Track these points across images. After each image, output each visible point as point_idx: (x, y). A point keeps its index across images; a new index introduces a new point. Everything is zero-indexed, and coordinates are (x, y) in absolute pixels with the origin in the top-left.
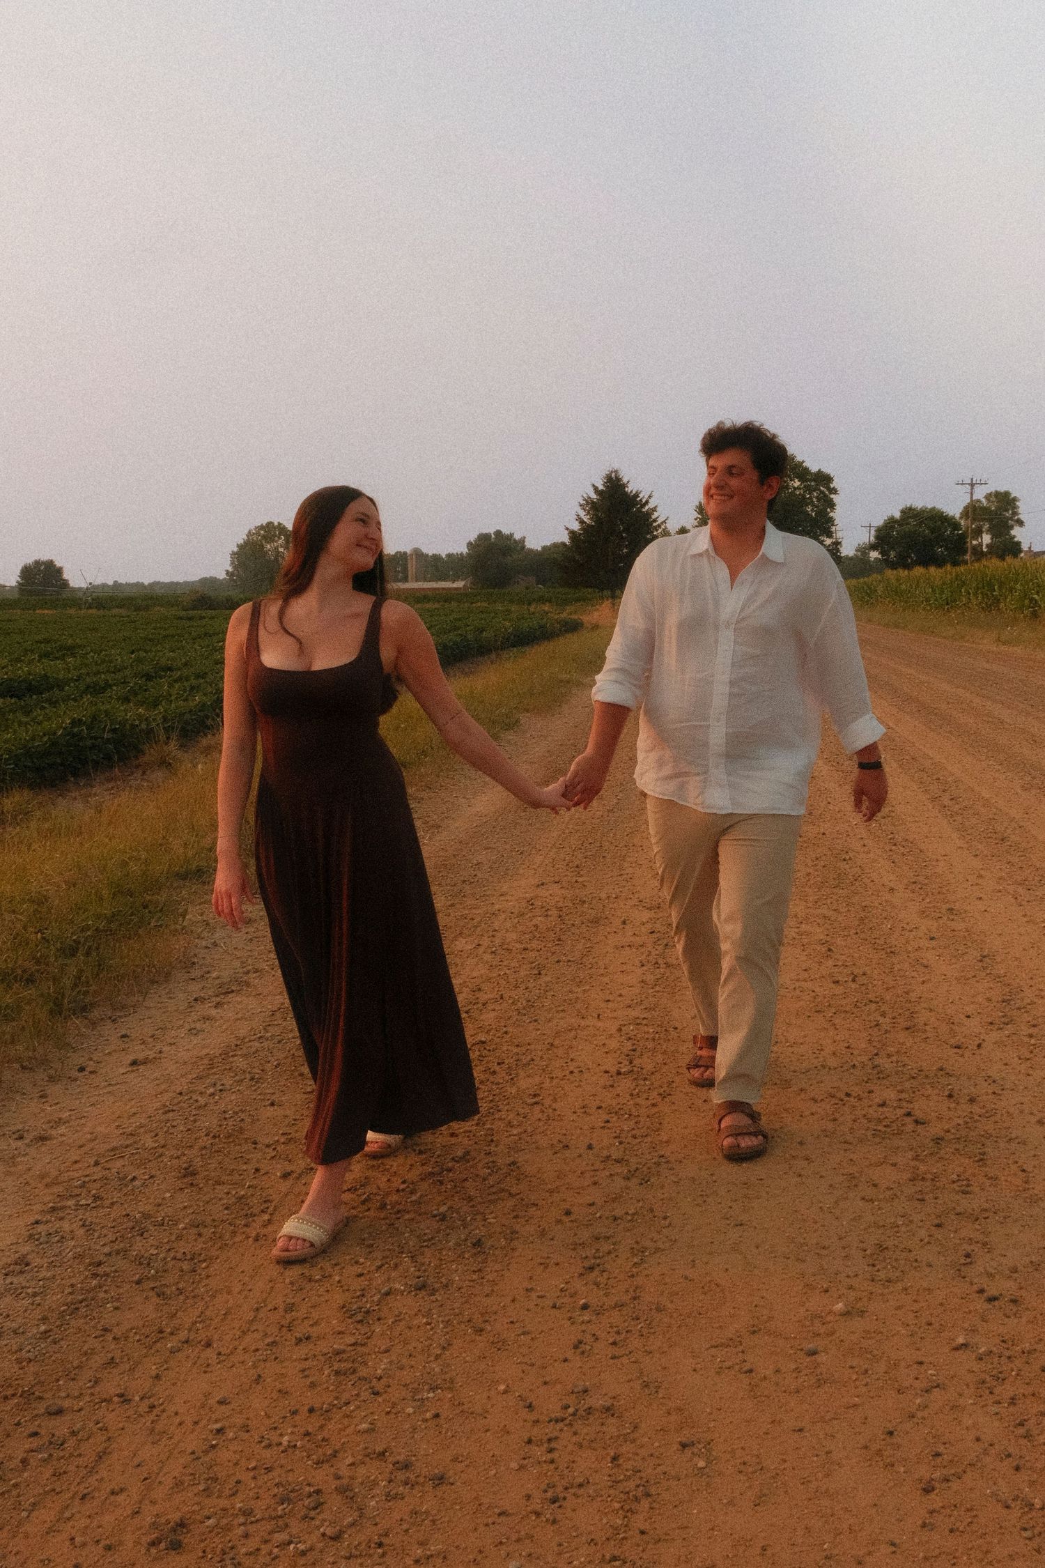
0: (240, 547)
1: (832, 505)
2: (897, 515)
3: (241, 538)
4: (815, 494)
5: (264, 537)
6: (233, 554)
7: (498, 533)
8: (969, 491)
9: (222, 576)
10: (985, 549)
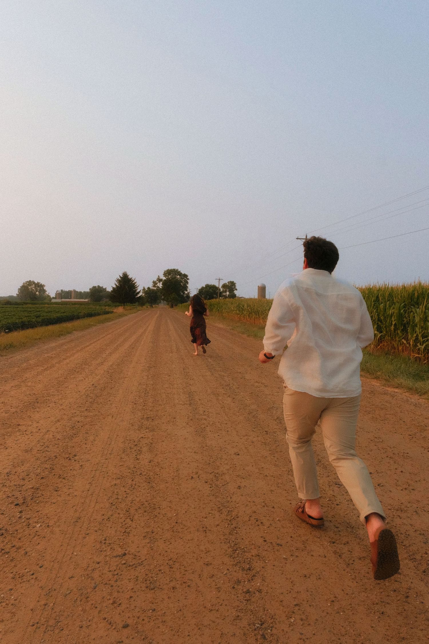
0: (21, 287)
1: (187, 283)
2: (204, 286)
3: (21, 284)
4: (183, 280)
5: (28, 285)
6: (19, 289)
7: (98, 286)
8: (219, 281)
9: (15, 295)
10: (227, 296)
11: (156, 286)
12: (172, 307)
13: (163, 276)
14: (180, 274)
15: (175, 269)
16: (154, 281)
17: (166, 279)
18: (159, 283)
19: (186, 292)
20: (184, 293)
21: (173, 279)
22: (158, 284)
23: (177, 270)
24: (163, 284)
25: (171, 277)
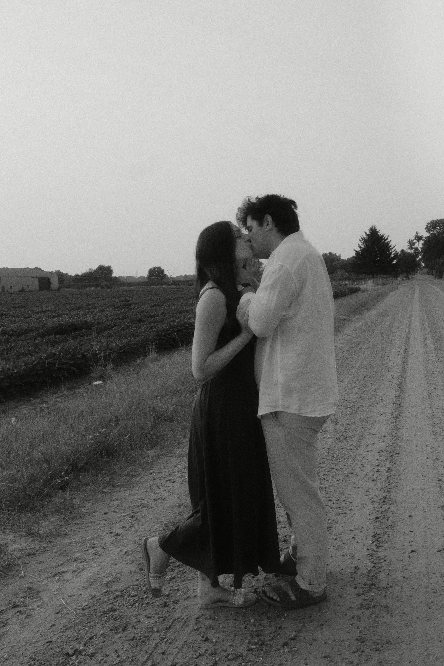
11: (414, 247)
13: (425, 230)
17: (430, 235)
18: (417, 243)
21: (440, 234)
22: (416, 245)
24: (424, 244)
25: (437, 232)
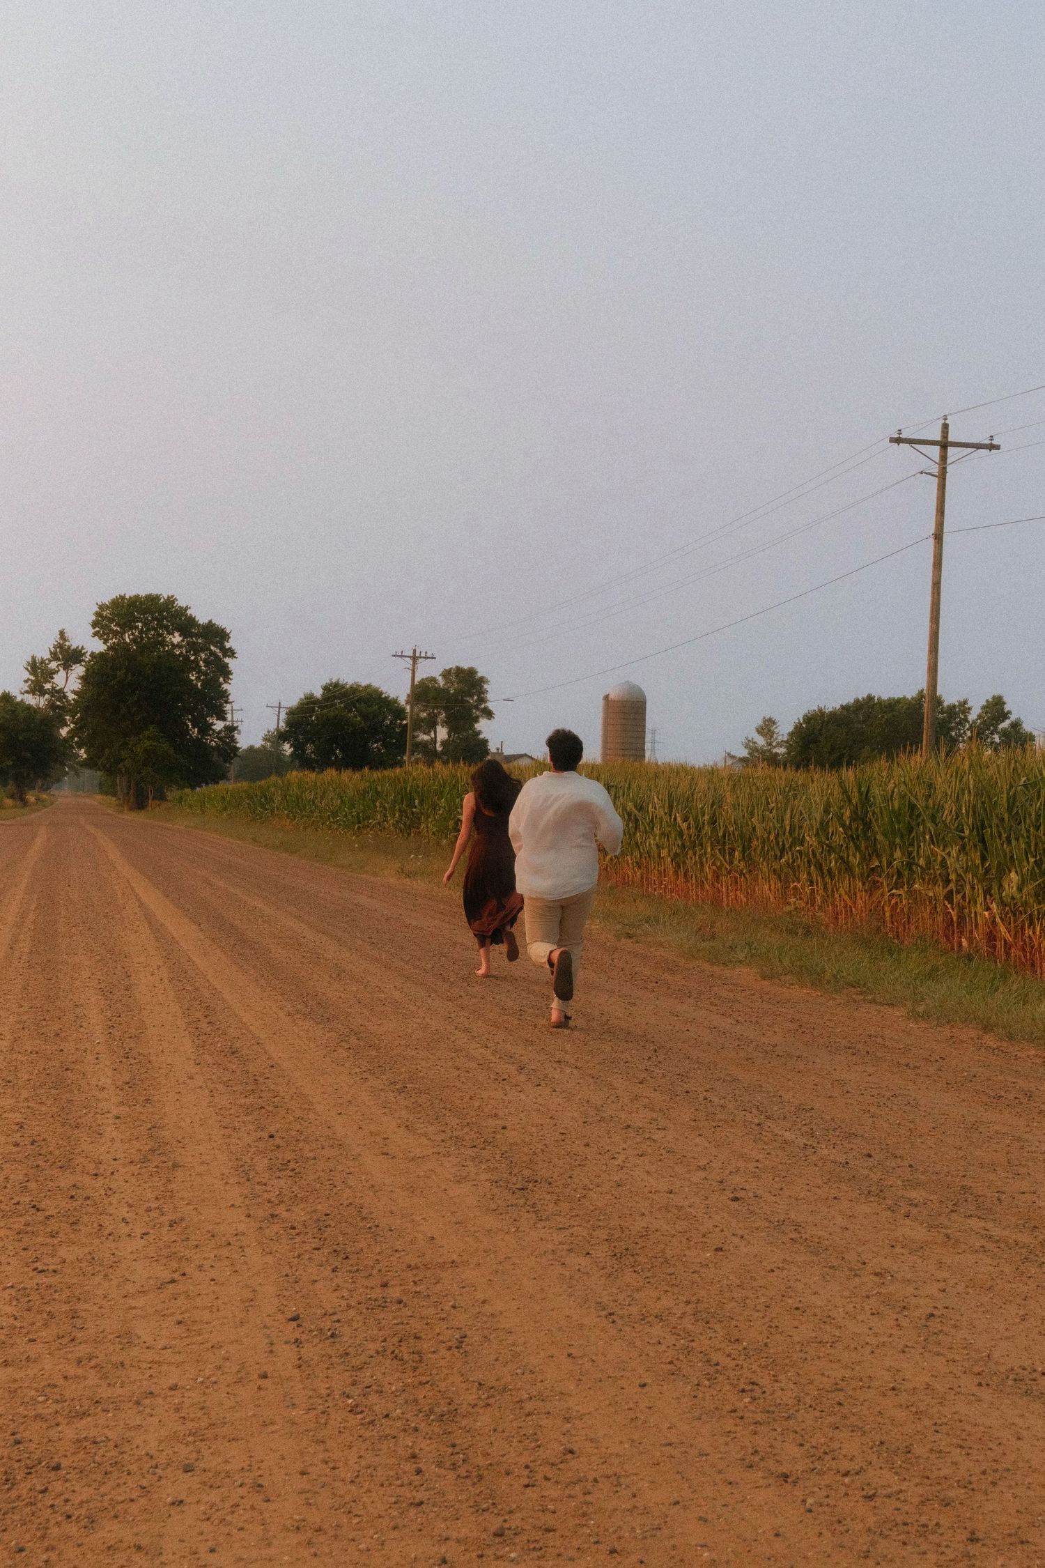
1: (226, 673)
2: (318, 693)
4: (203, 656)
8: (411, 667)
10: (439, 748)
11: (47, 686)
12: (140, 804)
13: (90, 631)
14: (184, 623)
15: (158, 597)
16: (33, 658)
17: (109, 648)
18: (62, 673)
19: (219, 725)
20: (206, 729)
21: (144, 648)
22: (59, 680)
23: (170, 601)
24: (84, 679)
25: (134, 641)
